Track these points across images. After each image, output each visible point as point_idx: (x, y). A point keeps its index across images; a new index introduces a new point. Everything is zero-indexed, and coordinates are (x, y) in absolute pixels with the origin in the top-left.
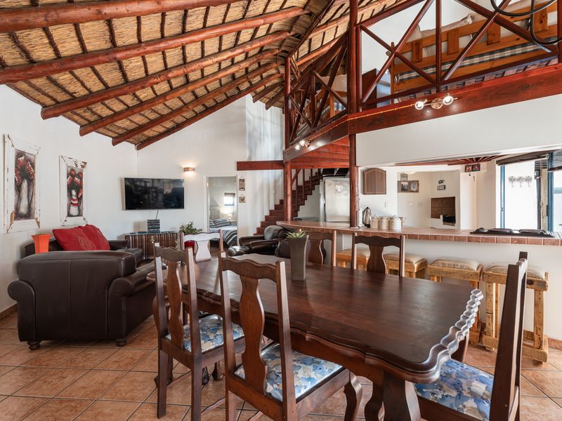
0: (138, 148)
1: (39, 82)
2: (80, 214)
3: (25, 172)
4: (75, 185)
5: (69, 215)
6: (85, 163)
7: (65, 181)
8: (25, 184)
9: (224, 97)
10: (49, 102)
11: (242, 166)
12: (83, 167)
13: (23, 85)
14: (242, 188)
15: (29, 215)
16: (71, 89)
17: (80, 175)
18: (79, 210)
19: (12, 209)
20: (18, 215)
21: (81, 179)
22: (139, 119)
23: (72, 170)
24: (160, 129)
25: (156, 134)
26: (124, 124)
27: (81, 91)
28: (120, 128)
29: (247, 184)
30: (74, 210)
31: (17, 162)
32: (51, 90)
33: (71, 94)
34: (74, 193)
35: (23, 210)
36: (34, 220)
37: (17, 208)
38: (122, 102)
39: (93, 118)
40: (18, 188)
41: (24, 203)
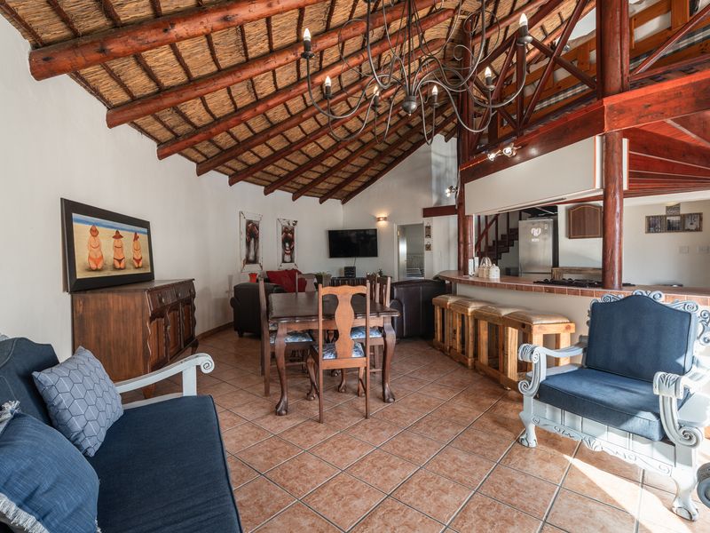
0: (343, 203)
1: (258, 174)
2: (292, 261)
3: (252, 232)
4: (288, 238)
5: (284, 262)
6: (296, 222)
7: (280, 237)
8: (252, 241)
9: (409, 145)
10: (268, 183)
11: (429, 212)
12: (294, 225)
13: (250, 178)
14: (429, 235)
15: (255, 261)
16: (277, 173)
17: (292, 232)
18: (292, 258)
19: (244, 257)
20: (248, 261)
21: (293, 234)
22: (334, 180)
23: (286, 228)
24: (356, 184)
25: (355, 188)
26: (323, 186)
27: (284, 173)
28: (322, 189)
29: (434, 231)
30: (287, 258)
31: (247, 227)
32: (266, 177)
33: (278, 176)
34: (287, 245)
35: (251, 258)
36: (258, 265)
37: (247, 257)
38: (315, 172)
39: (299, 187)
40: (248, 244)
41: (252, 253)
